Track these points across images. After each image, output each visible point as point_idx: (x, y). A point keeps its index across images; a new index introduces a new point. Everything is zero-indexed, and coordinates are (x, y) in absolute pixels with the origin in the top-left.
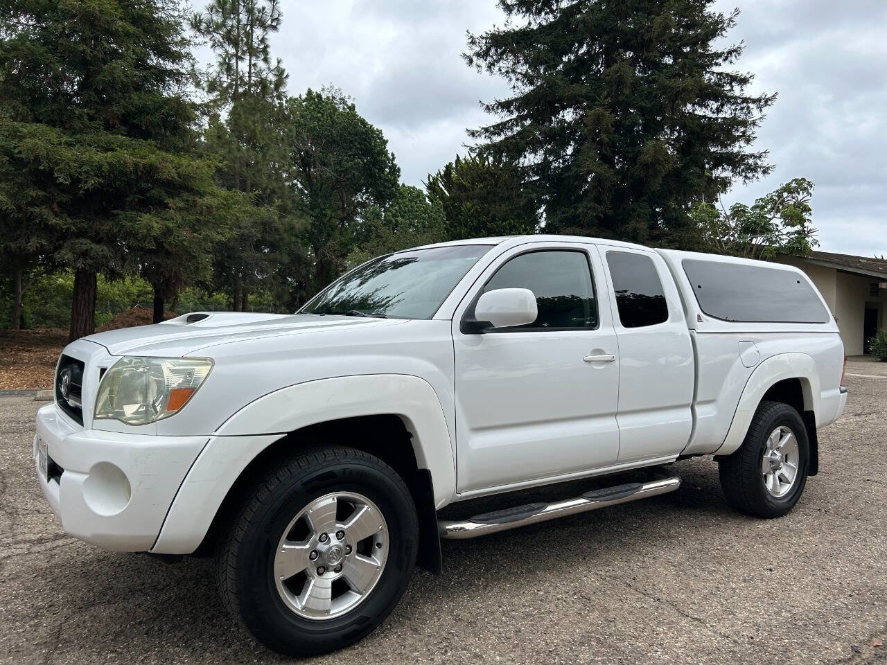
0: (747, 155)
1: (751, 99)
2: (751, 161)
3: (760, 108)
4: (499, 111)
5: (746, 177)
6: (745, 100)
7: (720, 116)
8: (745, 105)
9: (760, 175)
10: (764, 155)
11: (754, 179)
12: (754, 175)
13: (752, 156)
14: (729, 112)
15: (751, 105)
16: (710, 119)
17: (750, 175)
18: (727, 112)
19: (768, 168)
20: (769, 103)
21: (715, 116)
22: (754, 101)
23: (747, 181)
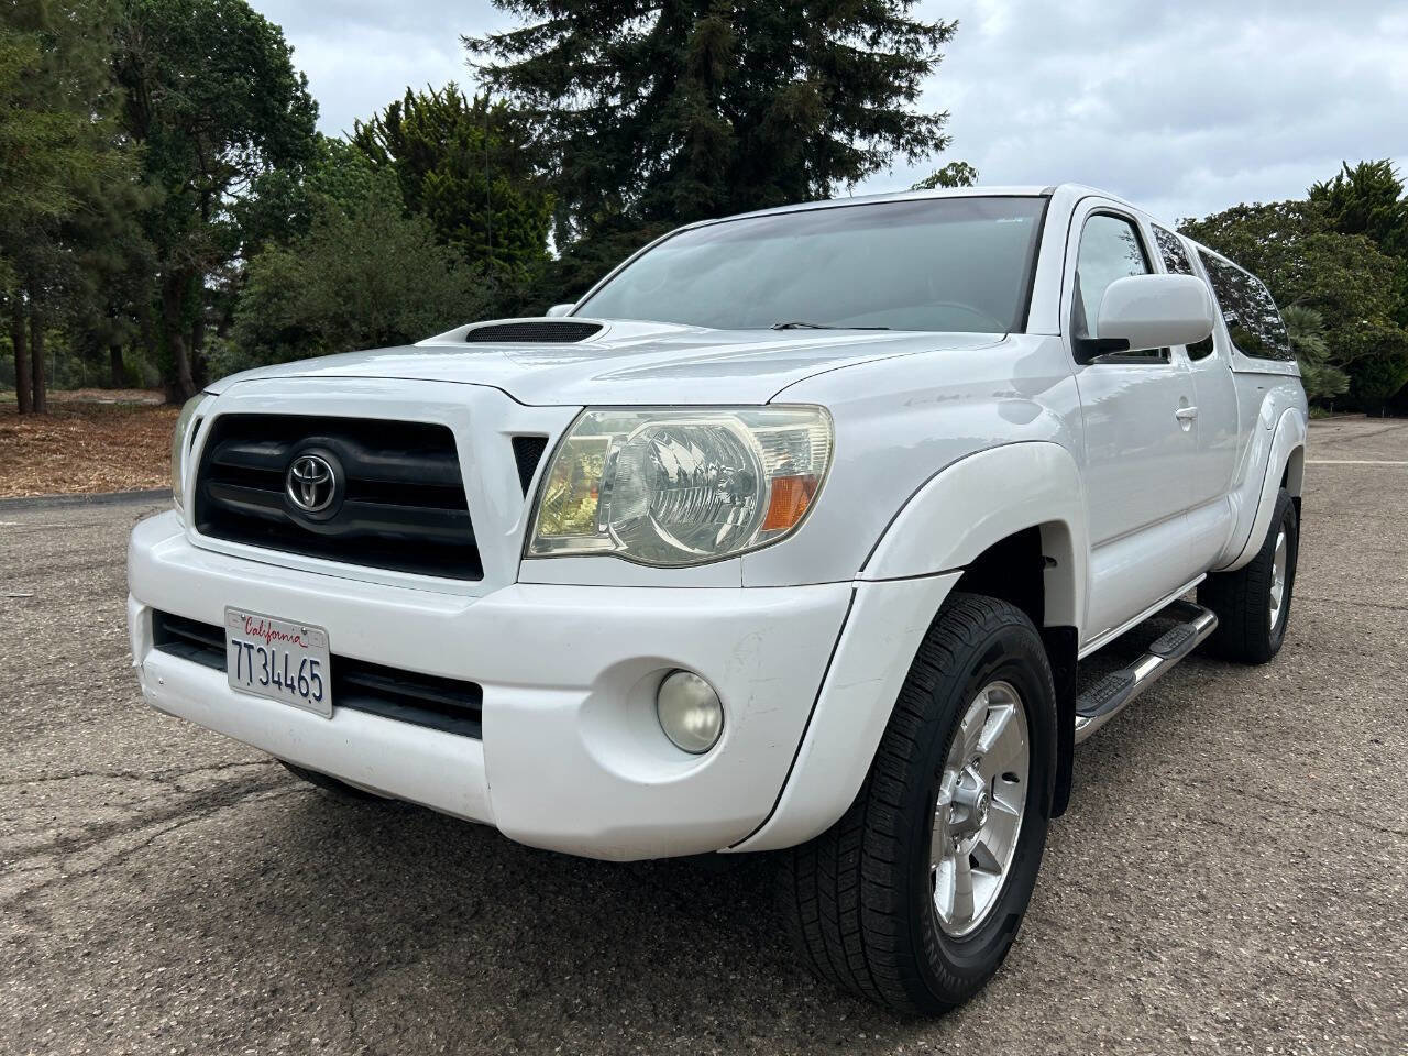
0: (918, 118)
1: (922, 28)
2: (924, 128)
3: (934, 42)
4: (520, 8)
5: (912, 153)
6: (914, 29)
7: (876, 50)
8: (912, 36)
9: (931, 151)
10: (942, 118)
11: (924, 156)
12: (923, 151)
13: (926, 119)
14: (890, 46)
15: (922, 38)
16: (861, 53)
17: (918, 150)
18: (887, 46)
19: (942, 141)
20: (947, 36)
21: (867, 50)
22: (926, 31)
23: (914, 160)
